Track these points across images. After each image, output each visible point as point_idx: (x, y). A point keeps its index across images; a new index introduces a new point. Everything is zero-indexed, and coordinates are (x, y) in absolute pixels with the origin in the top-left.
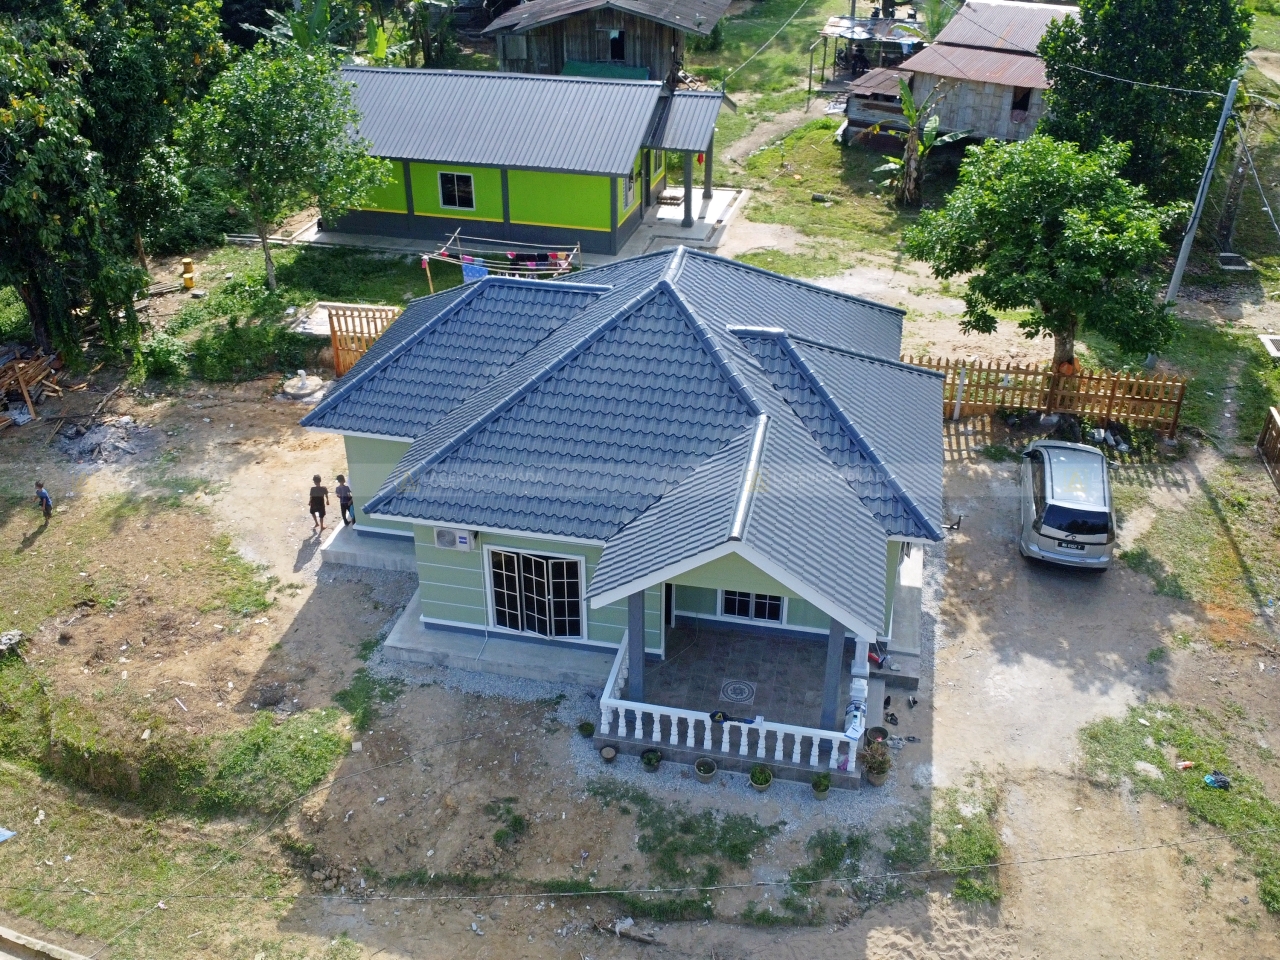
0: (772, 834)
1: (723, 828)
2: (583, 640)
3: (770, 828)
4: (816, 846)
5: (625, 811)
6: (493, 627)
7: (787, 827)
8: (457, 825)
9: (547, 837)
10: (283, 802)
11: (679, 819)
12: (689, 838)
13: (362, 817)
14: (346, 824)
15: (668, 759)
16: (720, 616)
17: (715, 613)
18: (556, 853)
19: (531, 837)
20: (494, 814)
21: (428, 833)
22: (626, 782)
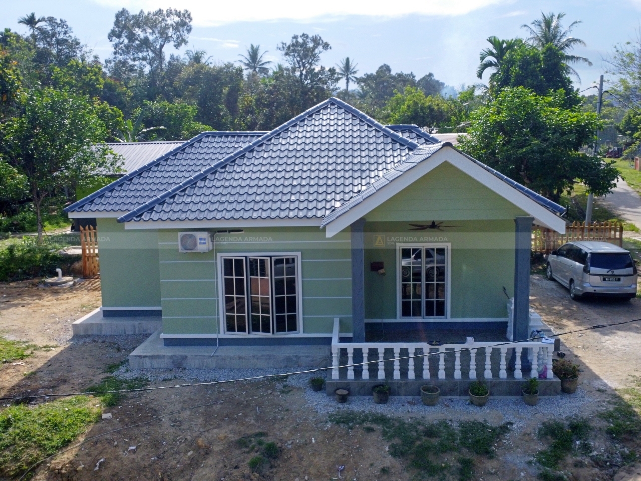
0: (505, 432)
1: (461, 431)
2: (300, 334)
3: (501, 428)
4: (546, 434)
5: (370, 430)
6: (224, 334)
7: (514, 426)
8: (211, 461)
9: (302, 459)
10: (30, 463)
11: (421, 428)
12: (435, 441)
13: (113, 463)
14: (96, 472)
15: (394, 394)
16: (400, 319)
17: (395, 317)
18: (313, 471)
19: (286, 461)
20: (247, 447)
21: (182, 471)
22: (364, 412)
